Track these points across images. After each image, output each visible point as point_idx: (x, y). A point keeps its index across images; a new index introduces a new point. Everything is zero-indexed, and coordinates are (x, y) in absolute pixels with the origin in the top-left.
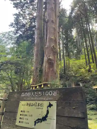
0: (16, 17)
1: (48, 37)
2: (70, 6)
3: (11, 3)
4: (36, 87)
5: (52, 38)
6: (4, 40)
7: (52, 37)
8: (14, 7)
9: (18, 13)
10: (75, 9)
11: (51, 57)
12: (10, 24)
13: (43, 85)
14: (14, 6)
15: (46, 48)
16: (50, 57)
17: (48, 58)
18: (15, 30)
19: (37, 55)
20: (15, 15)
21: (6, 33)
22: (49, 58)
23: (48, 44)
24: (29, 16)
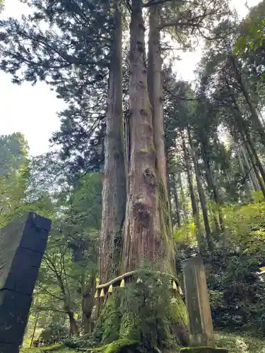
0: (65, 118)
1: (132, 151)
2: (195, 71)
3: (52, 90)
4: (106, 289)
5: (143, 150)
6: (36, 174)
7: (144, 148)
8: (58, 97)
9: (69, 109)
10: (213, 76)
11: (142, 198)
12: (51, 136)
13: (123, 281)
14: (58, 94)
15: (129, 178)
16: (140, 200)
17: (133, 202)
18: (63, 149)
19: (109, 199)
20: (62, 114)
21: (41, 157)
22: (136, 202)
23: (133, 167)
24: (97, 111)
